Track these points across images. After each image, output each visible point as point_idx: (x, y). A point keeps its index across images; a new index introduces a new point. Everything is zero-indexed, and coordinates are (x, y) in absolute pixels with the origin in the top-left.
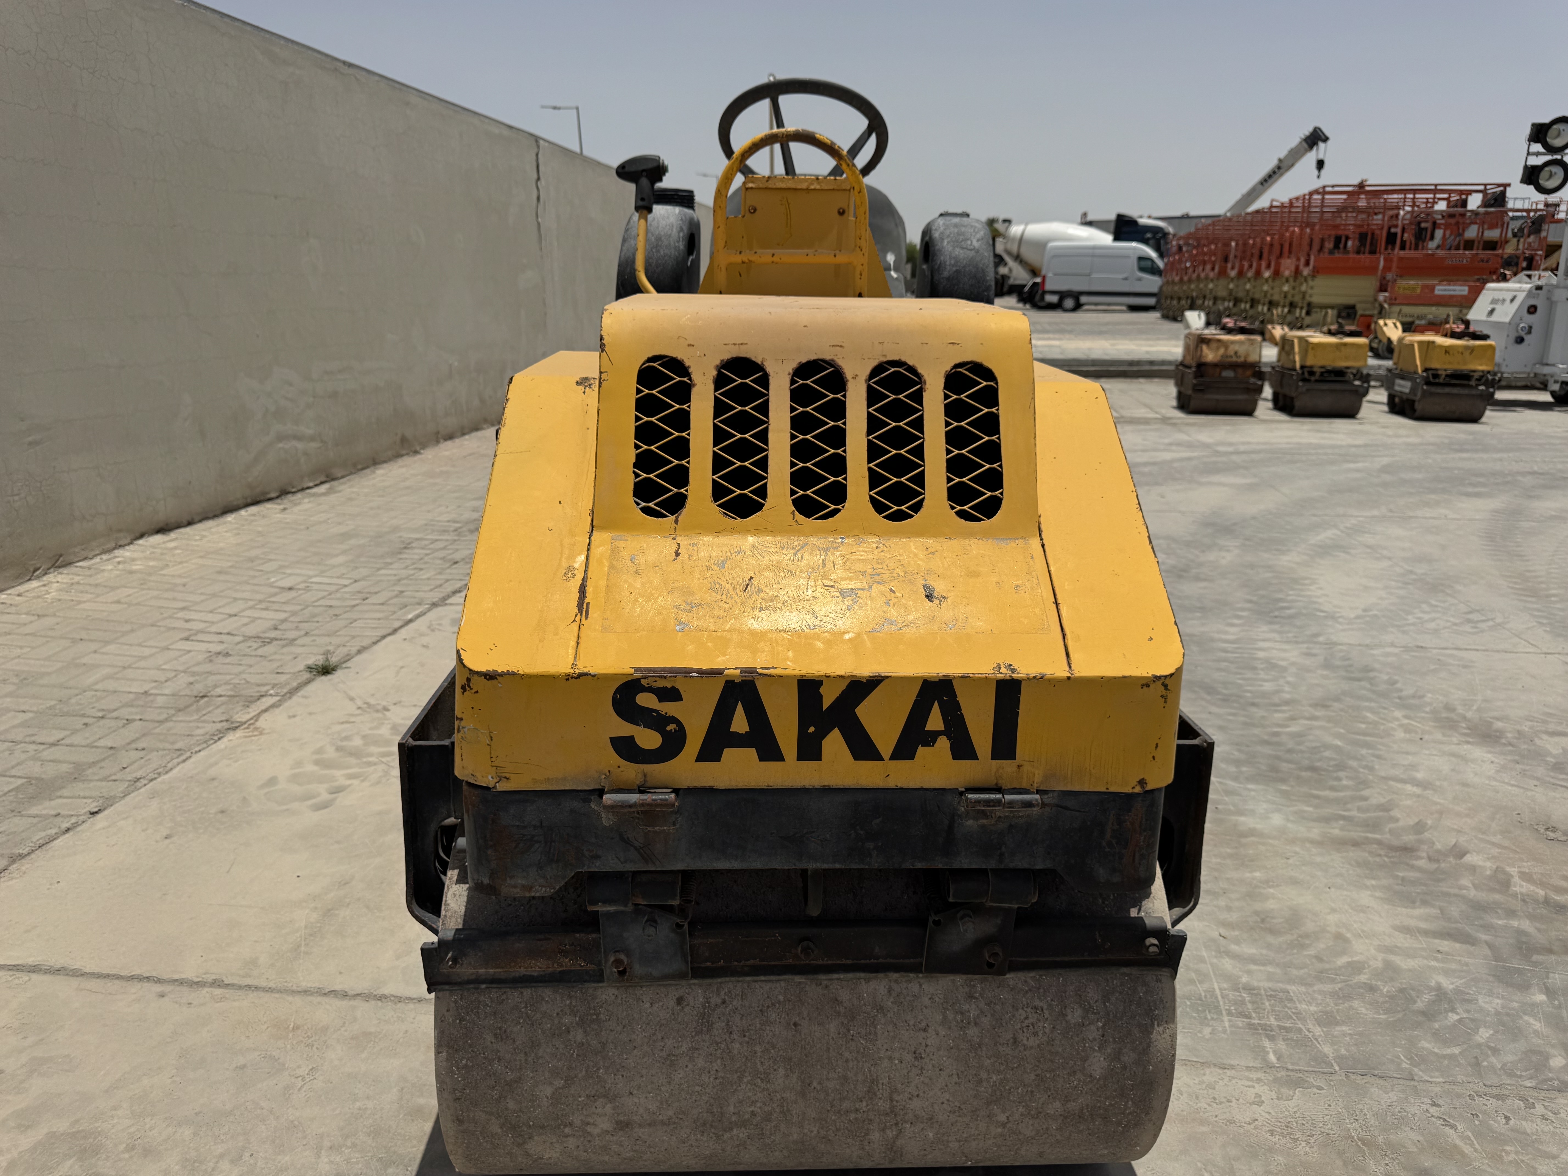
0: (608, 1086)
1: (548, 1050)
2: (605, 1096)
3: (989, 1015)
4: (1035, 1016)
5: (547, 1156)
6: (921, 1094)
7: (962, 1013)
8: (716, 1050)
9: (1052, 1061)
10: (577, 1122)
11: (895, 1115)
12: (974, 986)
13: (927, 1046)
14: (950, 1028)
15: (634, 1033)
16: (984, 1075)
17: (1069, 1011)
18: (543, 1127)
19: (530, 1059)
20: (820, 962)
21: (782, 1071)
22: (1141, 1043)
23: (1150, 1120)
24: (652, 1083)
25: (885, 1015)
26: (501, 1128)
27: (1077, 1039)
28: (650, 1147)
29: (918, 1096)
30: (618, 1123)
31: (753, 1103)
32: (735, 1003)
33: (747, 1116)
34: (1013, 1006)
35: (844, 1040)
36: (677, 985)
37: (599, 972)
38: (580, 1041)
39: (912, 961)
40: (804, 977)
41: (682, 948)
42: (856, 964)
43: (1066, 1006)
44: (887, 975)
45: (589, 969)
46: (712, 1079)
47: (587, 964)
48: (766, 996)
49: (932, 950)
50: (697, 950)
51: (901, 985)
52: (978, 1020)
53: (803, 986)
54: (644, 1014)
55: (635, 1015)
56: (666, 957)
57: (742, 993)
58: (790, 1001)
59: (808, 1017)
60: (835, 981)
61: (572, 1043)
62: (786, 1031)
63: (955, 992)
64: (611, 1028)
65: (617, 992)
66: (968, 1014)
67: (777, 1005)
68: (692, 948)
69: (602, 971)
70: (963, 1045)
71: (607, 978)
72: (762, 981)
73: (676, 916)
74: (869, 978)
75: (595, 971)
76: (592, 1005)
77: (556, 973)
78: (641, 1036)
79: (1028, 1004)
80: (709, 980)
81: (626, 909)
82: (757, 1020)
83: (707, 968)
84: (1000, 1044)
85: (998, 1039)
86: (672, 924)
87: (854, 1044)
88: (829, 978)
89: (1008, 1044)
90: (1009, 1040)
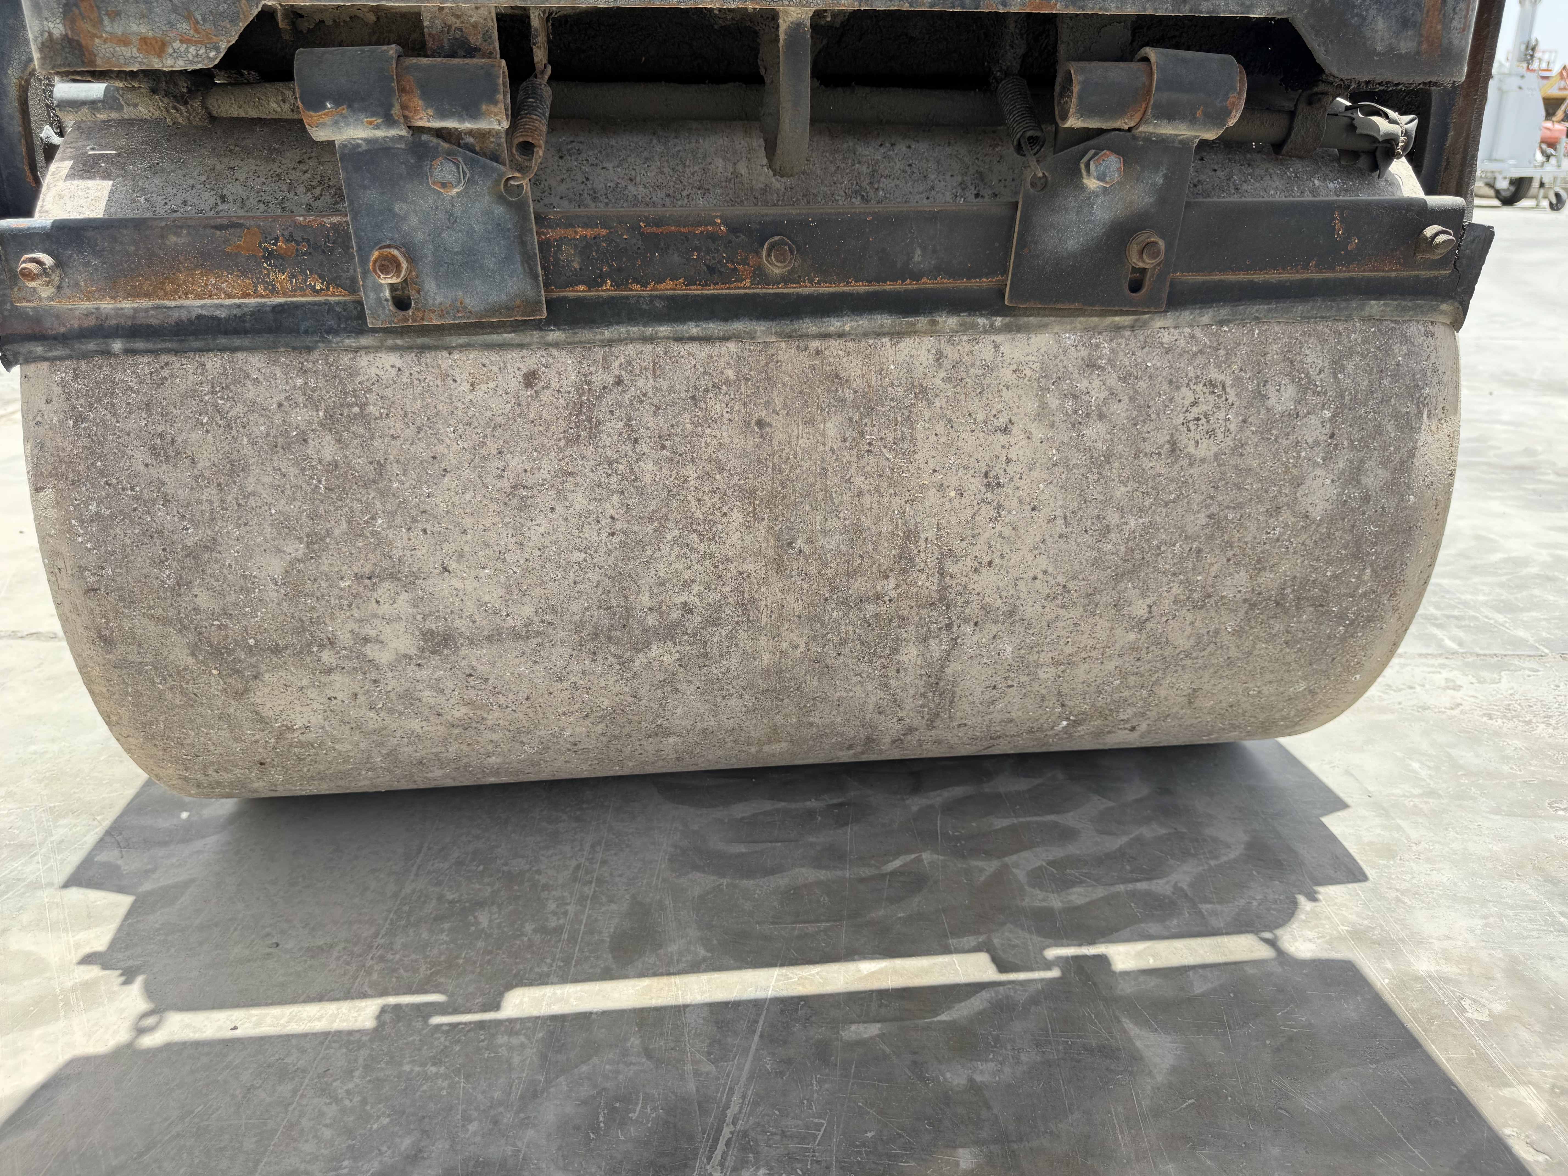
0: (397, 554)
1: (266, 479)
2: (394, 577)
3: (1126, 399)
4: (1211, 398)
5: (299, 724)
6: (997, 561)
7: (1075, 397)
8: (609, 476)
9: (1239, 487)
10: (345, 638)
11: (948, 607)
12: (1096, 347)
13: (1009, 461)
14: (1052, 426)
15: (441, 441)
16: (1113, 518)
17: (1271, 390)
18: (276, 650)
19: (229, 498)
20: (807, 289)
21: (737, 517)
22: (1398, 449)
23: (1395, 610)
24: (487, 545)
25: (930, 403)
26: (193, 654)
27: (1285, 442)
28: (495, 692)
29: (990, 563)
30: (427, 635)
31: (686, 584)
32: (641, 383)
33: (675, 615)
34: (1171, 382)
35: (855, 452)
36: (521, 346)
37: (355, 308)
38: (329, 458)
39: (986, 282)
40: (774, 326)
41: (523, 244)
42: (875, 293)
43: (1266, 381)
44: (934, 323)
45: (332, 299)
46: (604, 536)
47: (328, 289)
48: (702, 370)
49: (1026, 250)
50: (556, 253)
51: (959, 347)
52: (1104, 409)
53: (773, 351)
54: (459, 404)
55: (440, 407)
56: (490, 263)
57: (654, 364)
58: (748, 380)
59: (783, 408)
60: (834, 343)
61: (314, 463)
62: (742, 437)
63: (1062, 357)
64: (392, 432)
65: (400, 361)
66: (1087, 398)
67: (724, 387)
68: (544, 246)
69: (360, 303)
70: (1077, 458)
71: (372, 313)
72: (692, 339)
73: (504, 165)
74: (898, 333)
75: (344, 304)
76: (349, 388)
77: (266, 312)
78: (455, 447)
79: (1197, 377)
80: (586, 334)
81: (392, 139)
82: (686, 415)
83: (579, 302)
84: (1146, 455)
85: (1142, 446)
86: (497, 182)
87: (872, 460)
88: (822, 330)
89: (1159, 454)
90: (1162, 447)
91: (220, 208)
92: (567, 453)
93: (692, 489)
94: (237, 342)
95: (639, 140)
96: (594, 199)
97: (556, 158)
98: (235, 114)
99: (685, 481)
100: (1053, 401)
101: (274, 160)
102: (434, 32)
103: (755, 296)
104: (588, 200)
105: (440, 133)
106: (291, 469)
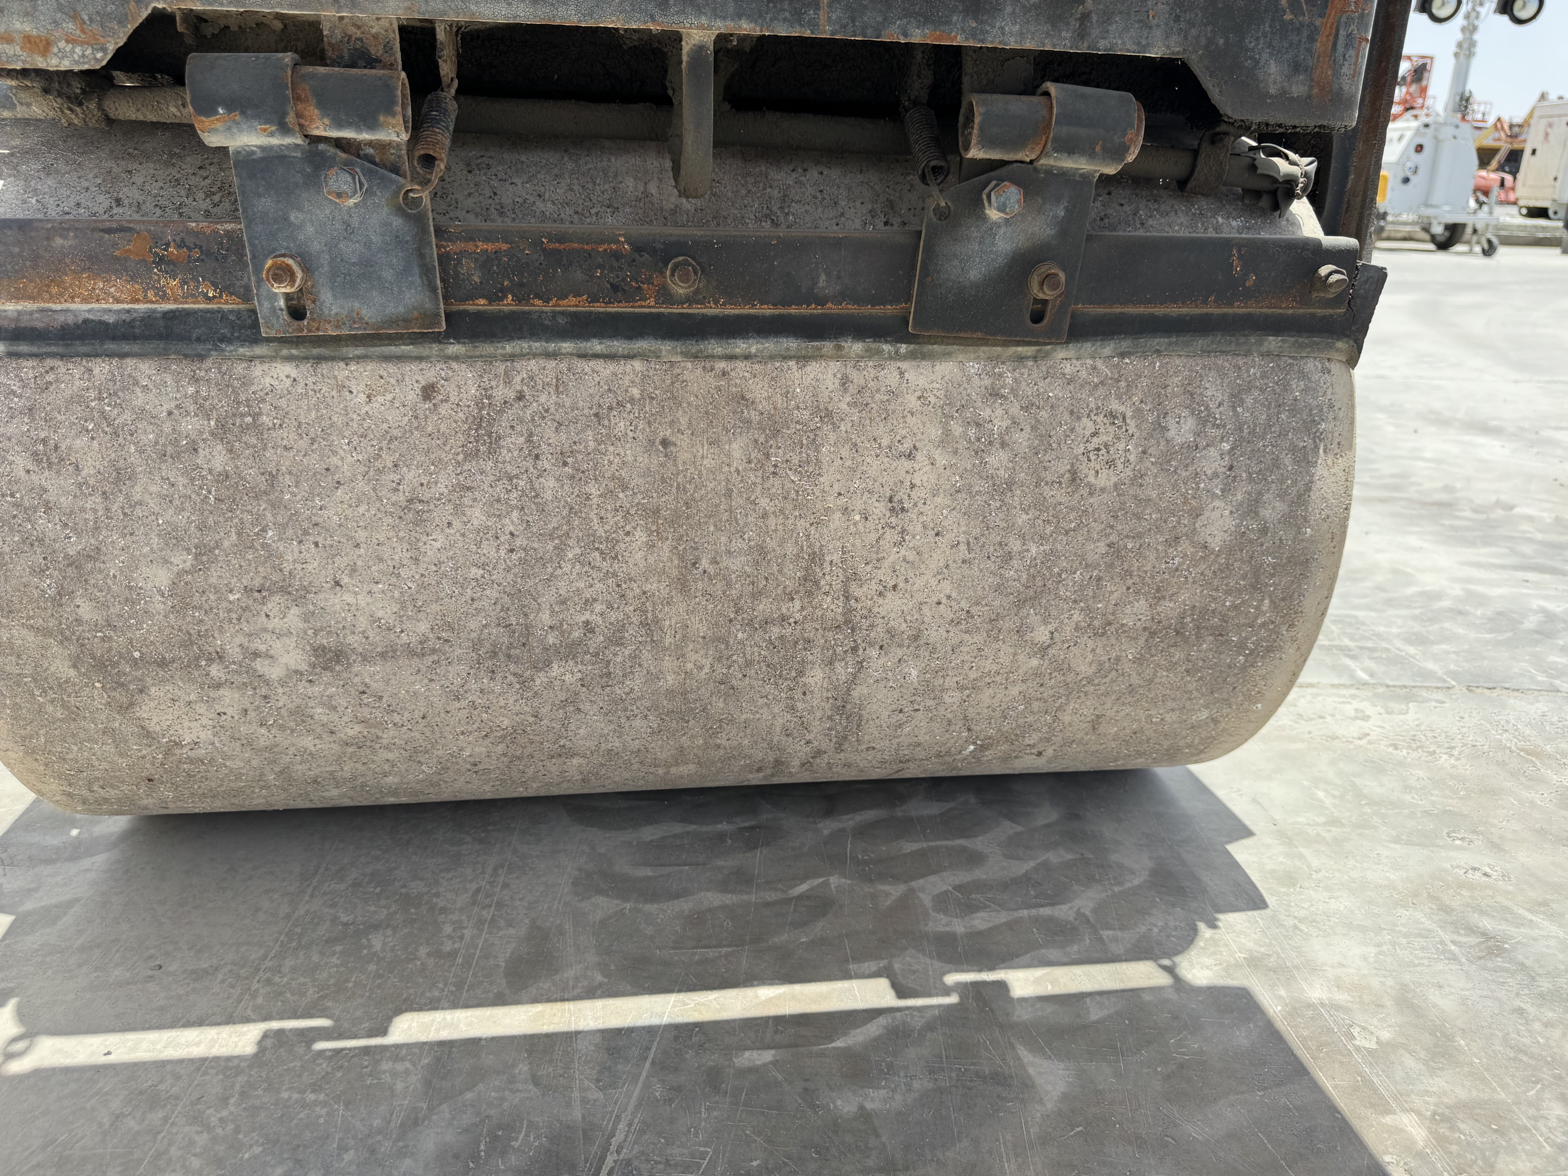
0: (287, 567)
1: (154, 489)
2: (284, 590)
3: (1028, 428)
4: (1112, 429)
5: (188, 739)
6: (901, 585)
7: (978, 425)
8: (508, 492)
9: (1139, 517)
10: (233, 652)
11: (853, 630)
12: (1001, 375)
13: (913, 486)
14: (955, 452)
15: (335, 453)
16: (1015, 545)
17: (1171, 422)
18: (163, 664)
19: (115, 507)
20: (712, 310)
21: (640, 536)
22: (1295, 482)
23: (1294, 640)
24: (381, 560)
25: (835, 427)
26: (75, 666)
27: (1184, 474)
28: (390, 710)
29: (895, 587)
30: (319, 651)
31: (588, 603)
32: (543, 399)
33: (576, 634)
34: (1072, 413)
35: (760, 474)
36: (420, 358)
37: (250, 317)
38: (220, 469)
39: (890, 309)
40: (679, 346)
41: (422, 256)
42: (781, 317)
43: (1166, 413)
44: (839, 348)
45: (225, 307)
46: (502, 553)
47: (221, 297)
48: (606, 387)
49: (929, 279)
50: (455, 266)
51: (865, 373)
52: (1007, 437)
53: (679, 371)
54: (355, 416)
55: (335, 419)
56: (388, 274)
57: (557, 380)
58: (653, 398)
59: (688, 428)
60: (740, 364)
61: (204, 473)
62: (646, 455)
63: (966, 385)
64: (285, 442)
65: (295, 371)
66: (990, 426)
67: (628, 405)
68: (444, 259)
69: (254, 312)
70: (980, 485)
71: (266, 323)
72: (596, 356)
73: (405, 177)
74: (804, 357)
75: (238, 313)
76: (243, 397)
77: (156, 318)
78: (349, 459)
79: (1098, 408)
80: (487, 348)
81: (288, 147)
82: (590, 433)
83: (480, 316)
84: (1047, 483)
85: (1043, 475)
86: (396, 194)
87: (777, 482)
88: (728, 351)
89: (1060, 483)
90: (1062, 476)
91: (115, 211)
92: (465, 468)
93: (594, 506)
94: (126, 347)
95: (551, 157)
96: (502, 214)
97: (465, 172)
98: (133, 117)
99: (588, 499)
100: (957, 429)
101: (173, 165)
102: (334, 41)
103: (659, 316)
104: (494, 215)
105: (339, 143)
106: (180, 479)
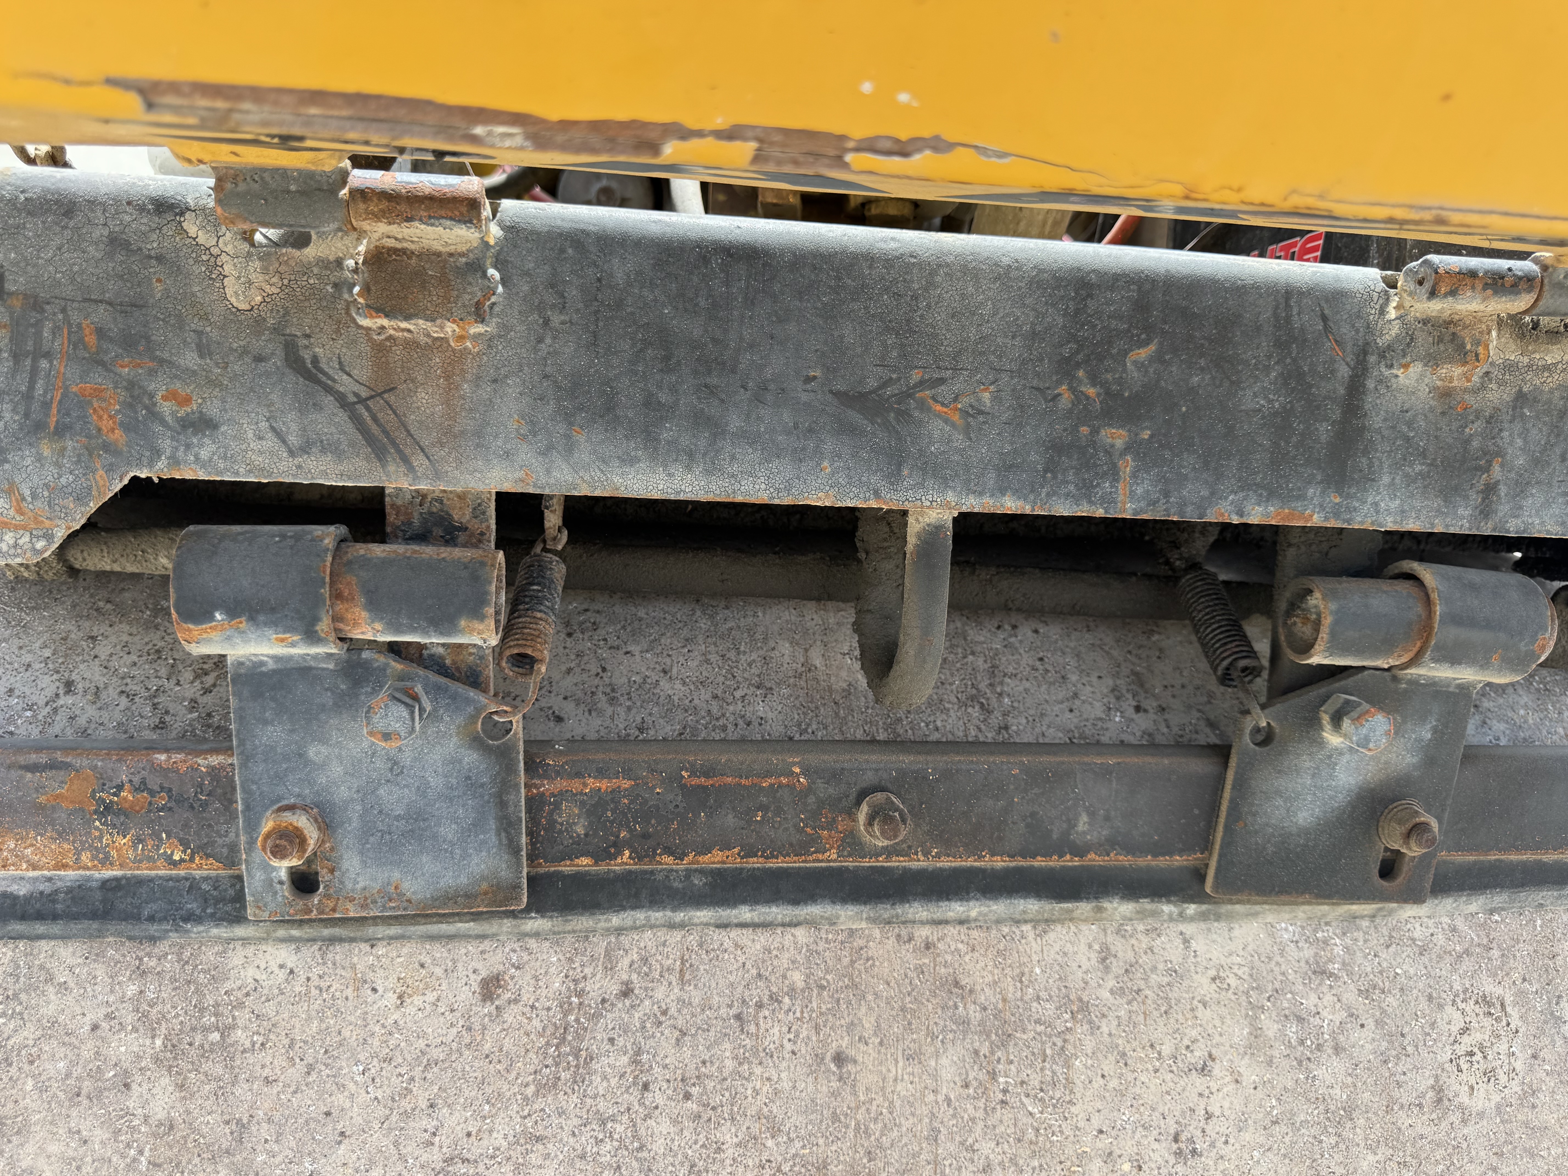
1: (54, 1148)
3: (1370, 1024)
4: (1487, 1022)
7: (1300, 1019)
8: (599, 1142)
12: (1326, 942)
13: (1209, 1116)
14: (1270, 1063)
15: (342, 1087)
20: (919, 863)
25: (1094, 1028)
32: (660, 993)
34: (1430, 998)
35: (981, 1104)
37: (233, 885)
38: (161, 1115)
39: (1178, 861)
40: (866, 910)
41: (502, 804)
42: (1018, 870)
44: (1100, 909)
45: (198, 873)
47: (192, 860)
48: (754, 972)
49: (1240, 824)
50: (551, 813)
51: (1133, 941)
52: (1342, 1038)
53: (861, 942)
54: (377, 1028)
55: (346, 1033)
56: (448, 831)
57: (683, 963)
58: (823, 988)
59: (875, 1034)
60: (952, 931)
61: (136, 1122)
62: (810, 1079)
63: (1278, 958)
64: (267, 1072)
65: (294, 958)
66: (1317, 1021)
67: (786, 1000)
68: (534, 804)
69: (239, 878)
70: (1304, 1112)
71: (256, 901)
72: (743, 925)
73: (485, 691)
74: (1047, 921)
75: (216, 882)
76: (210, 1000)
77: (90, 889)
78: (363, 1097)
79: (1465, 991)
80: (583, 922)
81: (315, 657)
82: (727, 1045)
83: (579, 879)
84: (1402, 1107)
85: (1396, 1094)
86: (473, 719)
87: (1007, 1115)
88: (938, 916)
89: (1420, 1106)
90: (1423, 1095)
93: (728, 1162)
94: (40, 928)
98: (108, 568)
99: (719, 1150)
100: (1270, 1027)
102: (399, 502)
103: (840, 871)
106: (98, 1132)
